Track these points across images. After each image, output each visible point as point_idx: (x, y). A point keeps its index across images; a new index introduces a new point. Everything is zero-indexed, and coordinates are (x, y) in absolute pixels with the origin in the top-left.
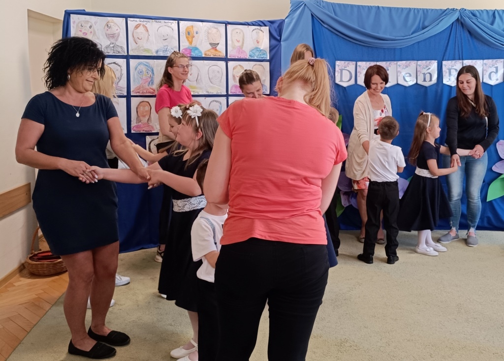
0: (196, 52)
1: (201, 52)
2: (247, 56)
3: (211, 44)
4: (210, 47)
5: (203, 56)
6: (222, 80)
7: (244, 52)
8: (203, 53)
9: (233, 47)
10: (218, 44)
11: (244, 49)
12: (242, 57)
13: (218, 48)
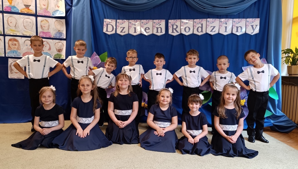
0: (15, 9)
1: (18, 10)
2: (51, 14)
3: (25, 5)
4: (24, 7)
5: (20, 12)
6: (33, 28)
7: (48, 12)
8: (20, 10)
9: (41, 9)
10: (30, 6)
11: (48, 10)
12: (47, 15)
13: (30, 8)
